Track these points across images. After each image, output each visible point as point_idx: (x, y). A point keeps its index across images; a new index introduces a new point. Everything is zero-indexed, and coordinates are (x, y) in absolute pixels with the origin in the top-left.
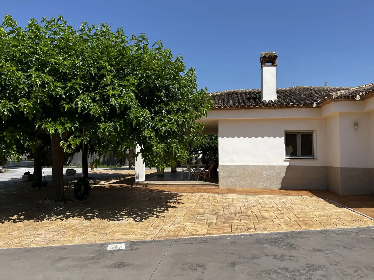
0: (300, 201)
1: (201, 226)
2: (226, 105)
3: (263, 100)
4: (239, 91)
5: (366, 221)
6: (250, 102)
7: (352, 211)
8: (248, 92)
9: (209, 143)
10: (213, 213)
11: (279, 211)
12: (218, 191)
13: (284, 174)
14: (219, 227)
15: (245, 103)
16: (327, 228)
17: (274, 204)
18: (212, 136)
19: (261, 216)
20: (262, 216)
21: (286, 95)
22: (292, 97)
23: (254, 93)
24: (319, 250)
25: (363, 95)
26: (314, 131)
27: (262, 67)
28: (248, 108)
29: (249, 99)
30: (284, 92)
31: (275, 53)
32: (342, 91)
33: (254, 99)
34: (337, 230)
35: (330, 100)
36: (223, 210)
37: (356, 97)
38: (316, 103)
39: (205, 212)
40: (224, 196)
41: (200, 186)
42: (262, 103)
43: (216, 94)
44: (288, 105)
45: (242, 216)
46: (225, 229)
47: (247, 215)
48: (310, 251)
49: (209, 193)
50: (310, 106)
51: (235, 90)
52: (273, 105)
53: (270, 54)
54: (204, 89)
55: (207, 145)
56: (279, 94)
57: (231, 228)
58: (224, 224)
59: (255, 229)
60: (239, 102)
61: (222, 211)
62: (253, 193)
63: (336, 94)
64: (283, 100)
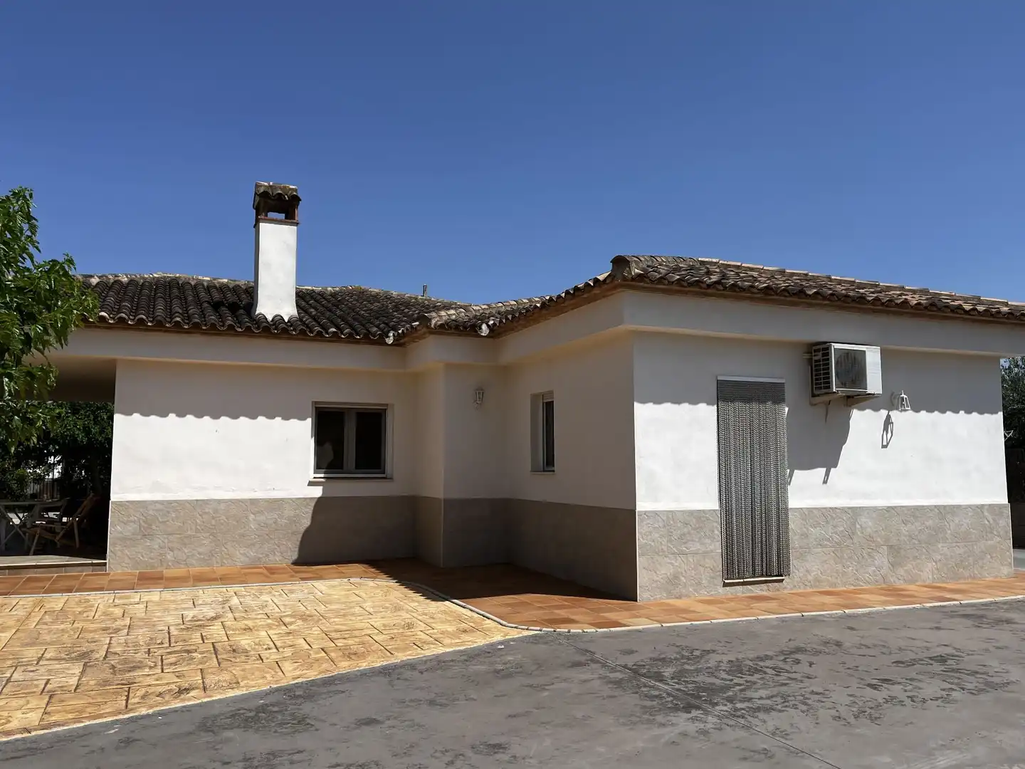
0: (343, 593)
1: (22, 702)
2: (144, 317)
3: (257, 313)
4: (189, 279)
5: (489, 630)
6: (220, 315)
7: (461, 606)
8: (218, 285)
9: (87, 431)
10: (73, 655)
11: (284, 627)
12: (104, 581)
13: (306, 522)
14: (86, 697)
15: (203, 315)
16: (400, 657)
17: (271, 608)
18: (98, 408)
19: (229, 647)
20: (231, 646)
21: (323, 306)
22: (338, 312)
23: (236, 289)
24: (371, 722)
25: (494, 324)
26: (387, 405)
27: (257, 222)
28: (213, 330)
29: (216, 306)
30: (319, 297)
31: (296, 190)
32: (452, 312)
33: (234, 308)
34: (422, 661)
35: (425, 330)
36: (108, 642)
37: (481, 329)
38: (394, 335)
39: (43, 654)
40: (120, 598)
41: (39, 570)
42: (255, 320)
43: (115, 281)
44: (324, 334)
45: (170, 653)
46: (106, 702)
47: (187, 648)
48: (348, 727)
49: (70, 591)
50: (381, 342)
51: (178, 275)
52: (285, 331)
53: (280, 188)
54: (61, 260)
55: (81, 437)
56: (305, 301)
57: (128, 696)
58: (105, 686)
59: (205, 689)
60: (187, 313)
61: (106, 646)
62: (215, 580)
63: (439, 316)
64: (314, 318)
